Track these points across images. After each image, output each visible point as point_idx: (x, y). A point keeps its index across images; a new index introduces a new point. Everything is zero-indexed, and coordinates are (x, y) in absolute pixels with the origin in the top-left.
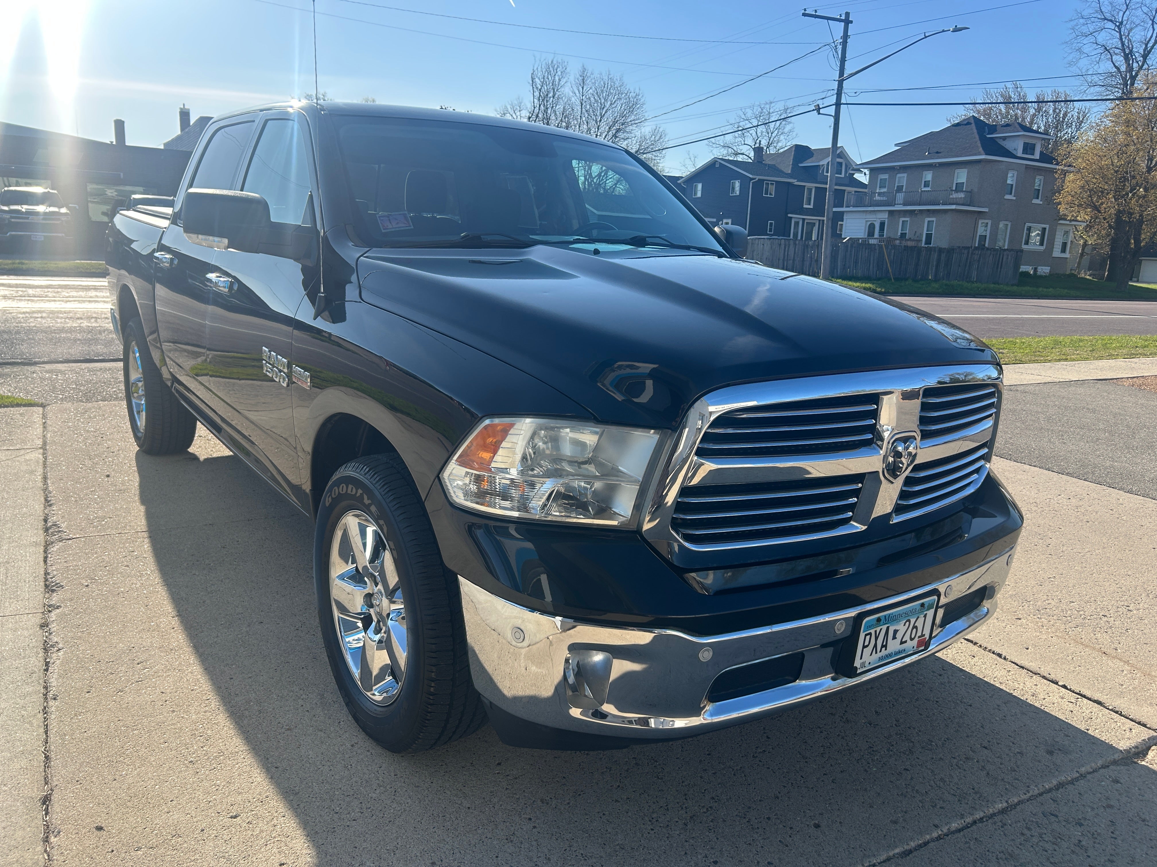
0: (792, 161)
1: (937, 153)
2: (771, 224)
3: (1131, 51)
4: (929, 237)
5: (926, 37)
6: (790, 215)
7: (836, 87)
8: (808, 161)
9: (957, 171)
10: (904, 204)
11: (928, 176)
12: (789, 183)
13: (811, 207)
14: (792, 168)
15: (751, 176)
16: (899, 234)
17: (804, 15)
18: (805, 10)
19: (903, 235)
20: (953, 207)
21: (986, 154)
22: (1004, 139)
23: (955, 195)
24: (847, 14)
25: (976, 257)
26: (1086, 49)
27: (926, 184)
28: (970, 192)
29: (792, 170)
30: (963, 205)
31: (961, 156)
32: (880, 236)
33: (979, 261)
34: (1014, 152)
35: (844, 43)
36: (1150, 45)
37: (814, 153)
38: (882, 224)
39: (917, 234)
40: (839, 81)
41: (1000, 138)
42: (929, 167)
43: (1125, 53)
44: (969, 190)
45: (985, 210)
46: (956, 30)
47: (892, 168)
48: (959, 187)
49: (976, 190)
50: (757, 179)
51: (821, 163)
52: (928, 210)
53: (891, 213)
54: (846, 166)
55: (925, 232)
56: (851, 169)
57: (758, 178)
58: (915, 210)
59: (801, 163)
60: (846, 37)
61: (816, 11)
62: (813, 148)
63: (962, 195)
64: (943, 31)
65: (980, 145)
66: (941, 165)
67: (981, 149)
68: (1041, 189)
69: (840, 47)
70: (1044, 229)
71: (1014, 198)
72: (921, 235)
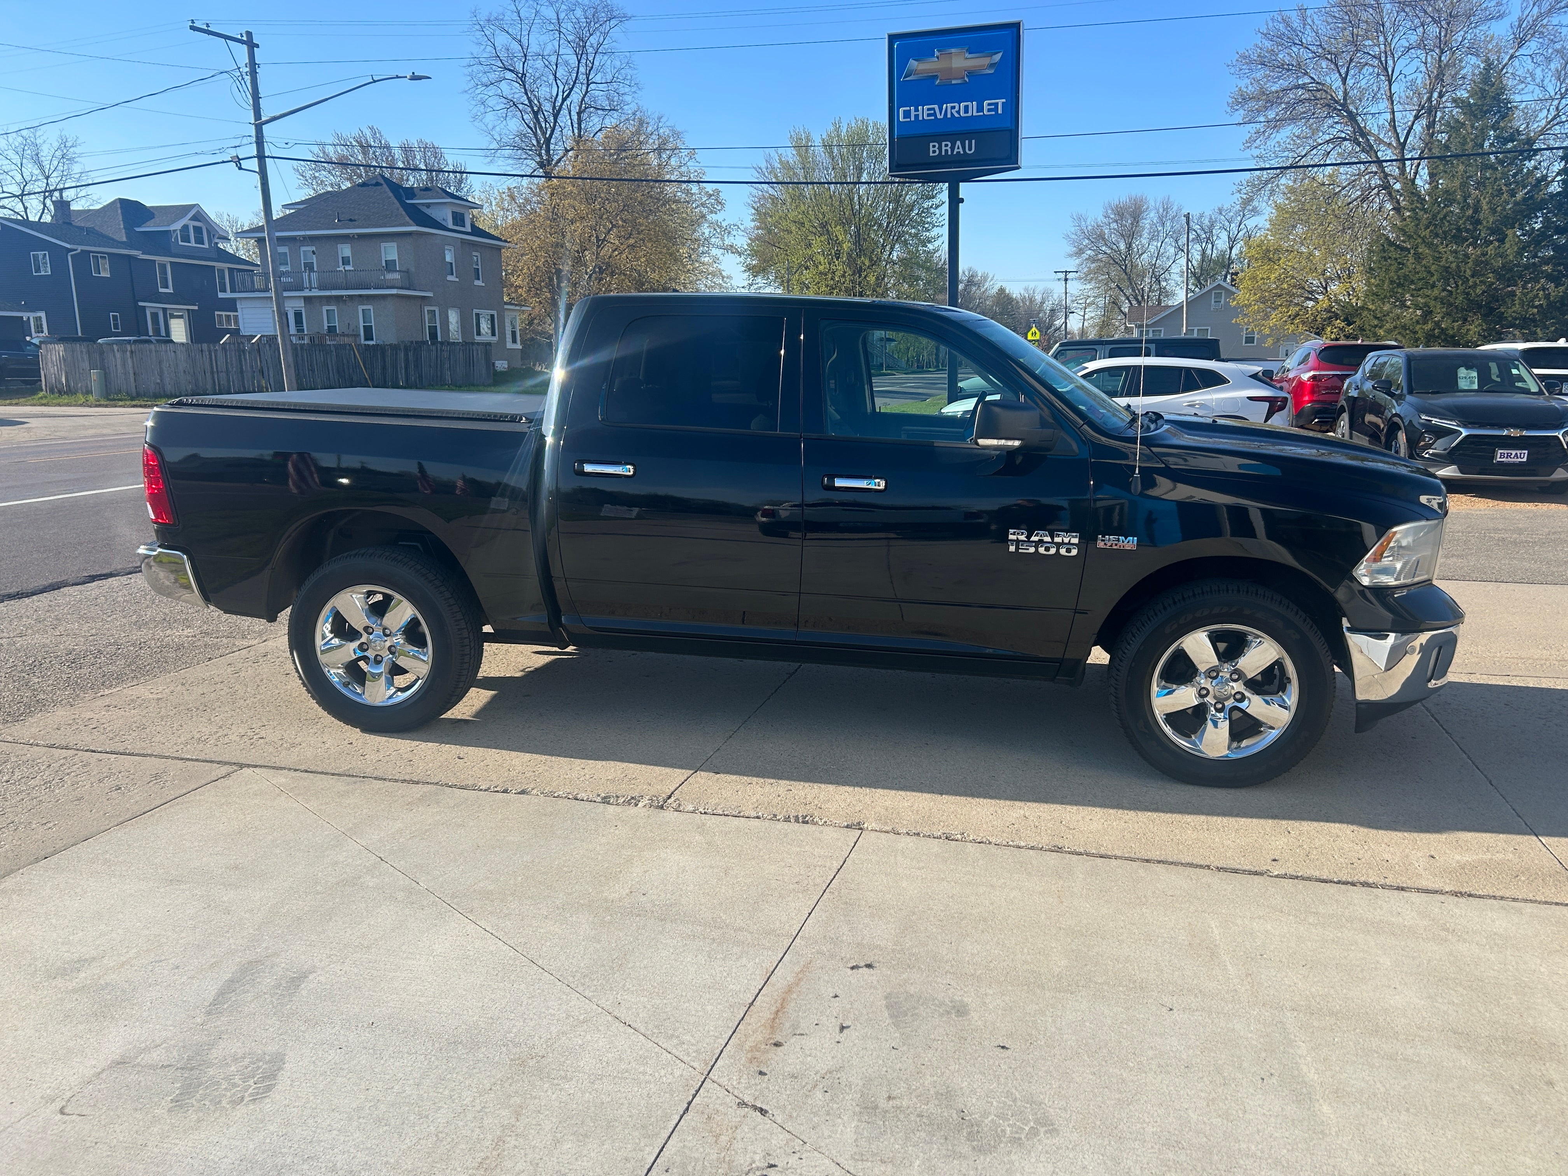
0: (122, 223)
1: (351, 220)
2: (115, 317)
3: (540, 108)
4: (368, 330)
5: (375, 81)
6: (141, 304)
7: (253, 133)
8: (148, 223)
9: (383, 245)
10: (321, 288)
11: (346, 250)
12: (129, 256)
13: (170, 290)
14: (126, 233)
15: (68, 246)
16: (326, 328)
17: (192, 28)
18: (193, 21)
19: (332, 329)
20: (394, 291)
21: (418, 225)
22: (428, 206)
23: (390, 276)
24: (249, 34)
25: (446, 354)
26: (491, 102)
27: (346, 261)
28: (406, 272)
29: (127, 237)
30: (402, 288)
31: (385, 227)
32: (298, 331)
33: (449, 359)
34: (444, 223)
35: (253, 73)
36: (558, 104)
37: (156, 213)
38: (298, 315)
39: (351, 328)
40: (256, 125)
41: (423, 204)
42: (345, 238)
43: (533, 110)
44: (404, 269)
45: (430, 294)
46: (414, 78)
47: (293, 239)
48: (390, 266)
49: (413, 270)
50: (79, 251)
51: (172, 228)
52: (360, 296)
53: (307, 299)
54: (208, 232)
55: (362, 324)
56: (217, 236)
57: (80, 248)
58: (342, 296)
59: (139, 226)
60: (253, 65)
61: (208, 25)
62: (148, 204)
63: (397, 276)
64: (397, 77)
65: (404, 213)
66: (361, 236)
67: (407, 218)
68: (480, 267)
69: (248, 79)
70: (492, 316)
71: (457, 280)
72: (357, 327)
